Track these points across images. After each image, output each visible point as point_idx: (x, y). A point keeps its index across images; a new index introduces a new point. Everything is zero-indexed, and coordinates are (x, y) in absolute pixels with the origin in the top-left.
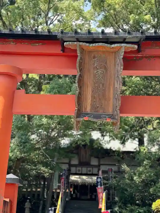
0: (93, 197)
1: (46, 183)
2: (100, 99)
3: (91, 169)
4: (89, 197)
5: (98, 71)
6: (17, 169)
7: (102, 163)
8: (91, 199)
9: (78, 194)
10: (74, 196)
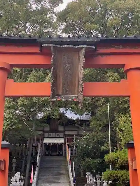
0: (61, 153)
1: (27, 145)
2: (68, 85)
3: (59, 134)
4: (57, 153)
5: (67, 65)
6: (6, 136)
7: (66, 129)
8: (60, 155)
9: (50, 152)
10: (47, 153)
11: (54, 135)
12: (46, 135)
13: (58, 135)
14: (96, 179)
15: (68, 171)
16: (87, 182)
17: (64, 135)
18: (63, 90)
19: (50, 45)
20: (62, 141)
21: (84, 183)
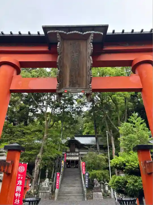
0: (77, 166)
4: (75, 166)
5: (74, 55)
7: (80, 151)
9: (70, 165)
10: (68, 166)
11: (73, 154)
12: (68, 154)
13: (75, 154)
14: (100, 184)
15: (81, 178)
16: (95, 186)
17: (79, 154)
18: (70, 82)
19: (56, 31)
20: (77, 158)
21: (92, 187)
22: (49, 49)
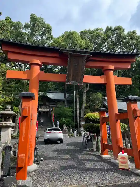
13: (46, 107)
16: (64, 130)
18: (72, 79)
19: (68, 52)
20: (48, 110)
22: (60, 56)
